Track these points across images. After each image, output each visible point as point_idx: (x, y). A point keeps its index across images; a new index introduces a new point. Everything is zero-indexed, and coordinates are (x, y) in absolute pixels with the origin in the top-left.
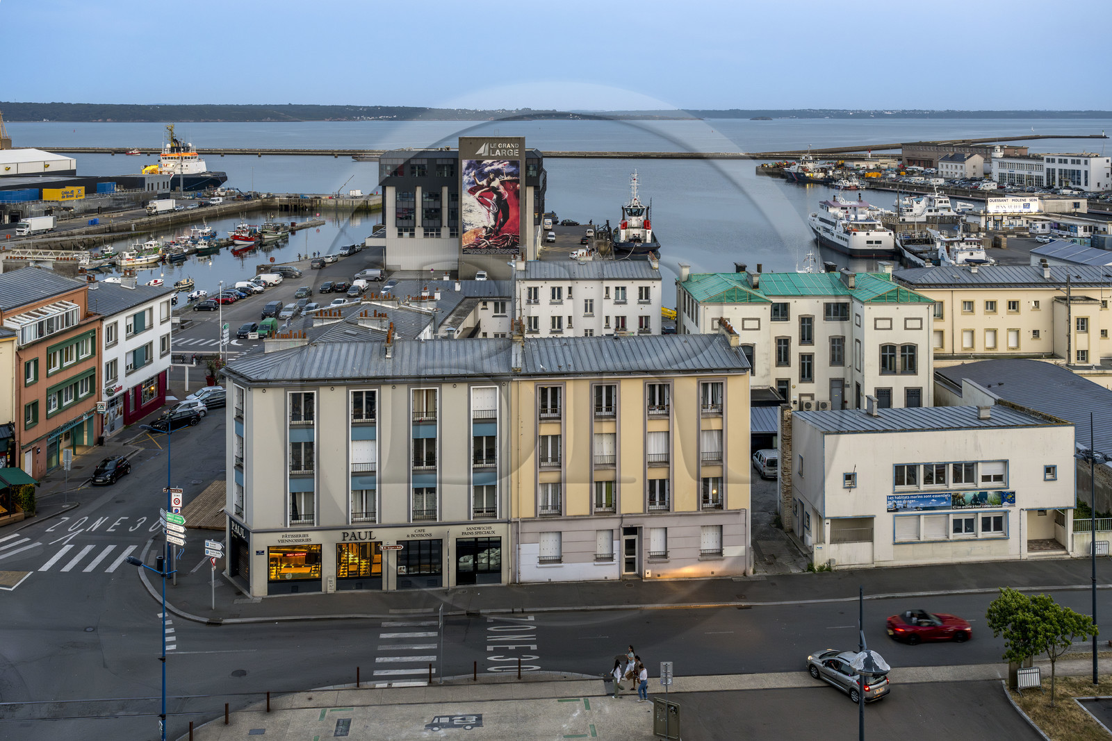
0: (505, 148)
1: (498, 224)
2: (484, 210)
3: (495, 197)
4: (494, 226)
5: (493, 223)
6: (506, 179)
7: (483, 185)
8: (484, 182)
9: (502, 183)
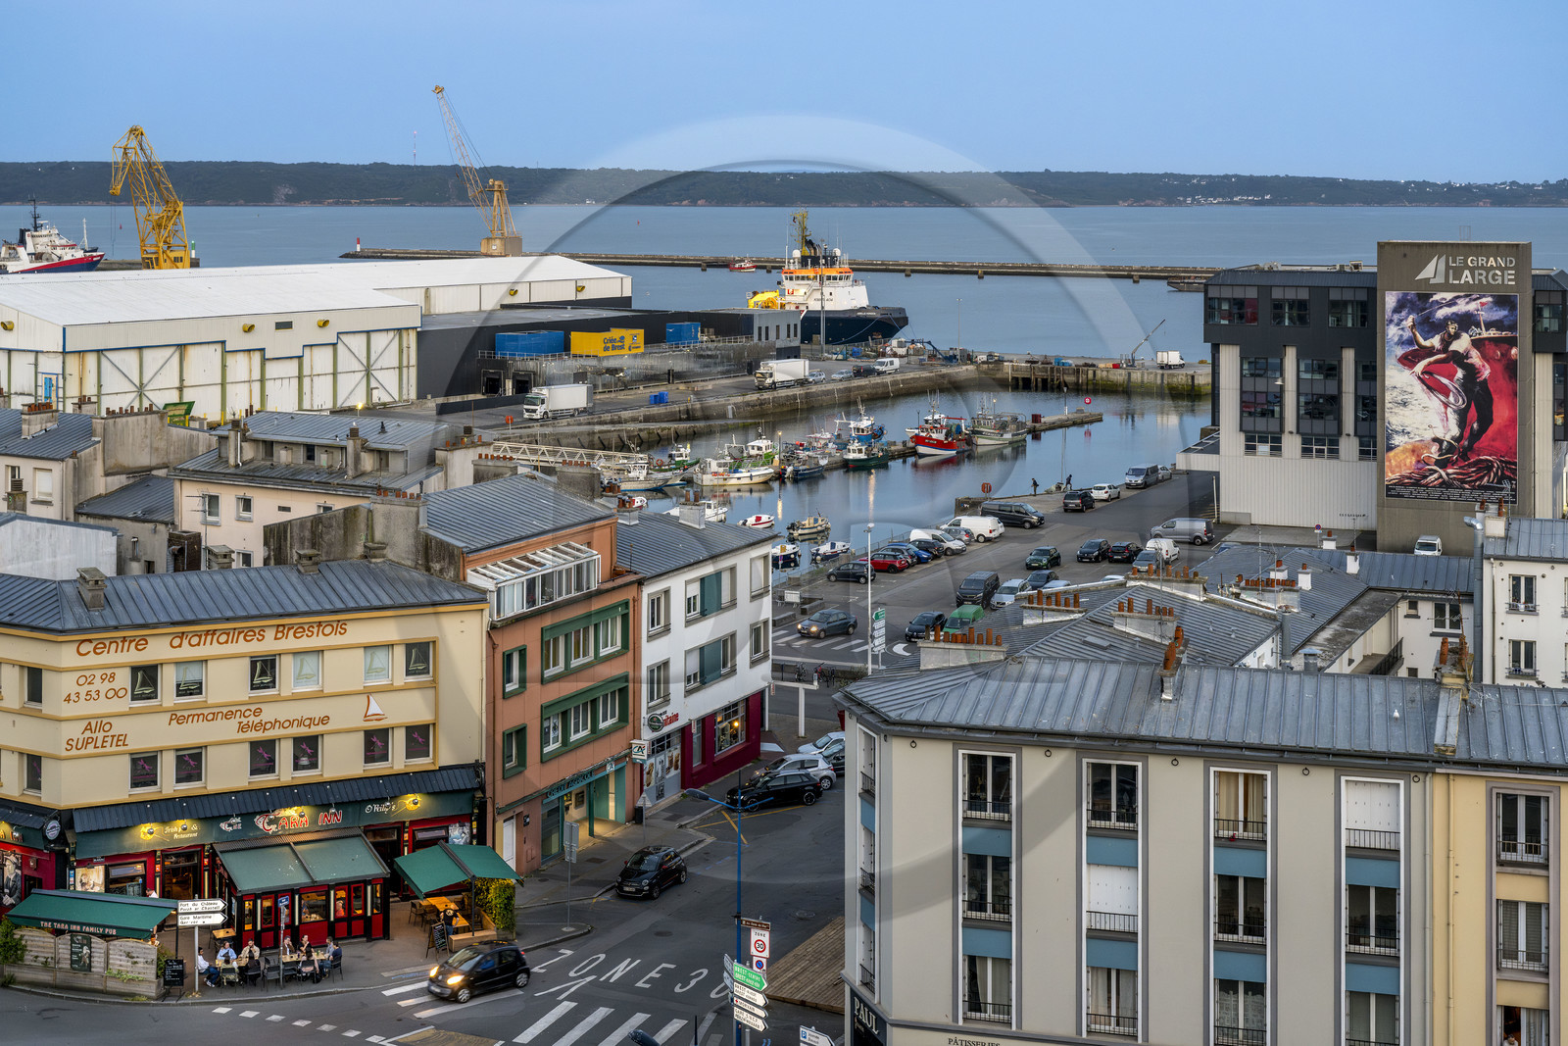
0: (1482, 267)
1: (1467, 434)
2: (1434, 402)
3: (1460, 374)
4: (1458, 439)
5: (1455, 431)
6: (1485, 334)
7: (1433, 347)
8: (1435, 341)
9: (1477, 344)
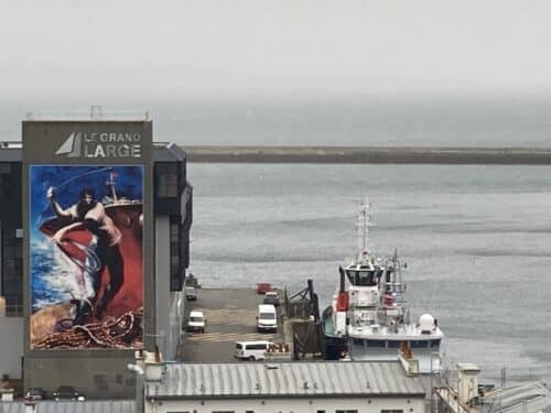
0: (113, 142)
1: (101, 294)
4: (93, 300)
5: (90, 292)
